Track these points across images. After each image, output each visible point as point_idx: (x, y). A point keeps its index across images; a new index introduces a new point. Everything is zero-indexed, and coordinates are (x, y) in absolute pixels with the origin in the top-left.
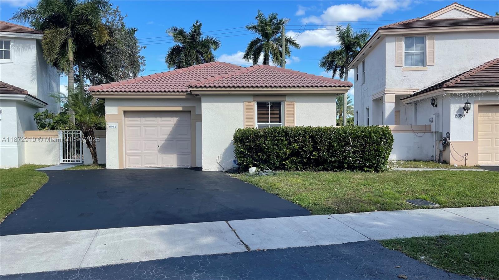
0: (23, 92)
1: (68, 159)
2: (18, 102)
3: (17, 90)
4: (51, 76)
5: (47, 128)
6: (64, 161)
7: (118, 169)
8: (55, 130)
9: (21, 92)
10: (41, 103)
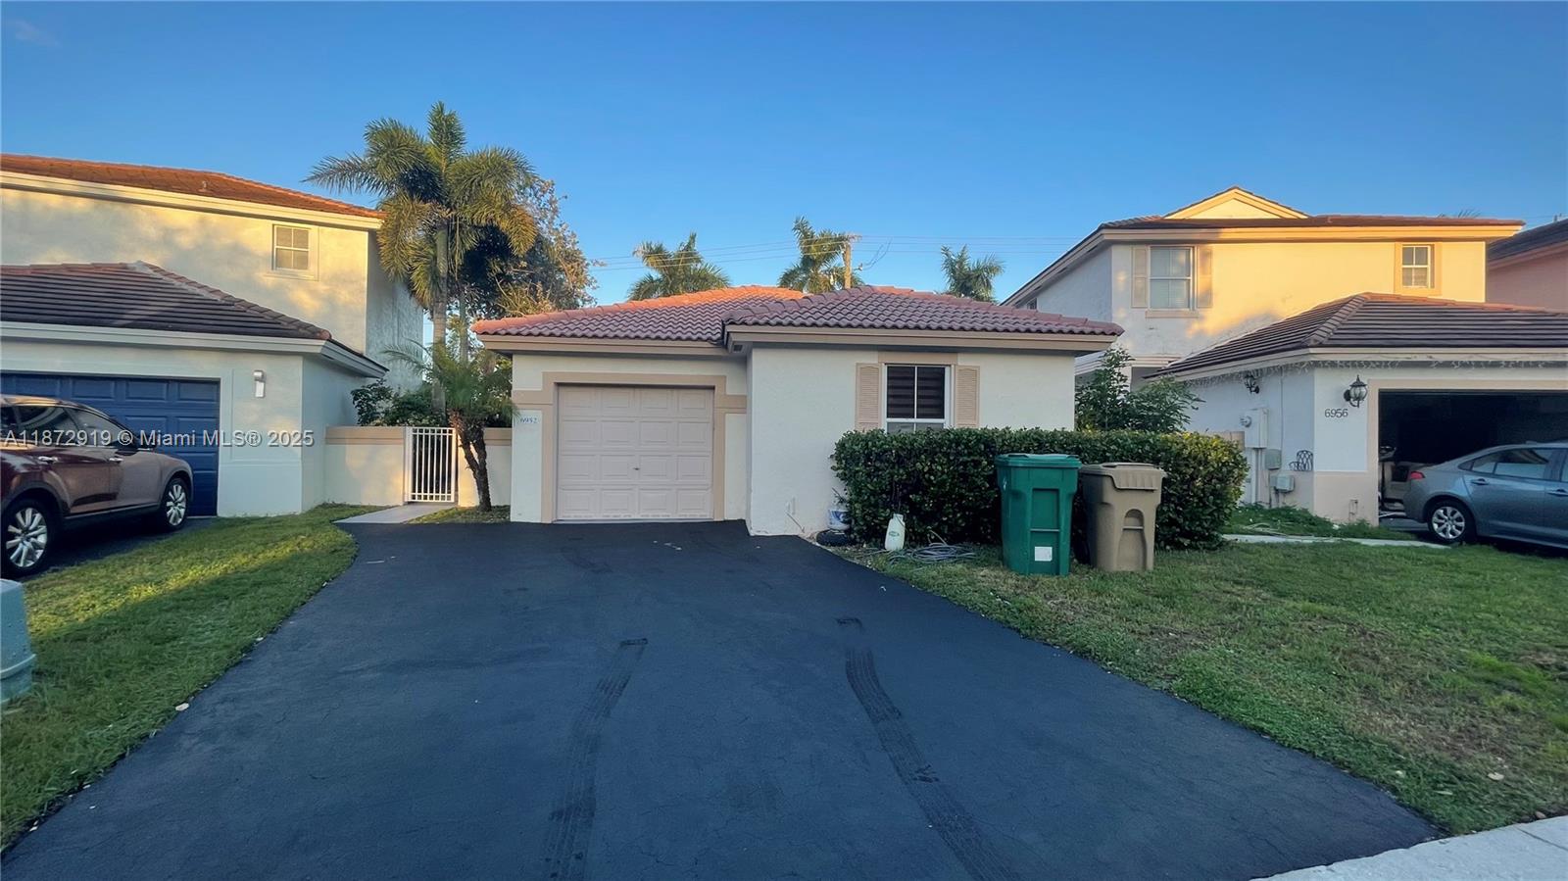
0: (318, 334)
1: (423, 494)
2: (309, 358)
3: (305, 329)
4: (403, 315)
5: (378, 421)
6: (414, 497)
7: (539, 521)
8: (397, 426)
9: (313, 333)
10: (371, 365)
